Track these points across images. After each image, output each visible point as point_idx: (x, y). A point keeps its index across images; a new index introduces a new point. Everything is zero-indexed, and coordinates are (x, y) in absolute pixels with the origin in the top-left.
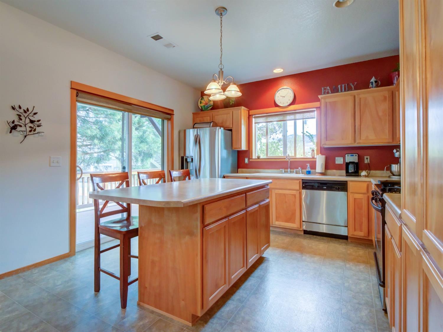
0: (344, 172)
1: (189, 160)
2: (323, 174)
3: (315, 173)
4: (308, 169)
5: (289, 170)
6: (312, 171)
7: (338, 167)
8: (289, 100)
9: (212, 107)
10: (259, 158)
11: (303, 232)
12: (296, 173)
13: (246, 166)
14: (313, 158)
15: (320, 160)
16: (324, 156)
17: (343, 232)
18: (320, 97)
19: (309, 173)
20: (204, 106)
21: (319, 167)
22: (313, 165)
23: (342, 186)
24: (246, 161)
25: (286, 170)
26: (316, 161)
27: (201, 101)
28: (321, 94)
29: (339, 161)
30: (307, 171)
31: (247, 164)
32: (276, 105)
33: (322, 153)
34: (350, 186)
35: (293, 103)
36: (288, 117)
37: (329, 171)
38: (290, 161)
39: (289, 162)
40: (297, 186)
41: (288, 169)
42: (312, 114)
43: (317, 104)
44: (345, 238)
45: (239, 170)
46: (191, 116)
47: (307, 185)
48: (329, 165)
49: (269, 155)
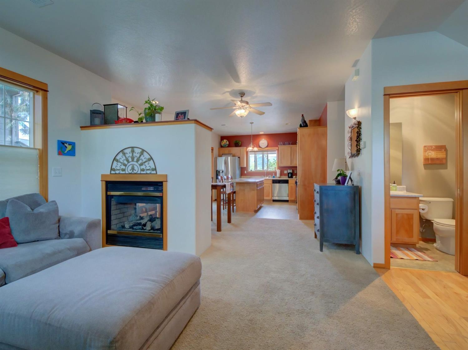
0: (287, 176)
1: (221, 172)
2: (279, 177)
3: (276, 177)
4: (274, 176)
5: (266, 176)
6: (275, 176)
7: (285, 175)
8: (266, 145)
9: (228, 145)
10: (251, 171)
11: (272, 201)
12: (269, 177)
13: (245, 175)
14: (275, 171)
15: (278, 172)
16: (280, 170)
17: (287, 198)
18: (279, 146)
19: (274, 177)
20: (224, 145)
21: (278, 175)
22: (276, 174)
23: (286, 182)
24: (246, 172)
25: (264, 176)
26: (276, 172)
27: (223, 142)
28: (279, 145)
29: (286, 172)
31: (245, 174)
32: (260, 147)
33: (279, 169)
34: (290, 182)
35: (267, 147)
36: (265, 153)
37: (282, 177)
38: (266, 172)
40: (270, 182)
42: (275, 152)
43: (277, 148)
44: (287, 201)
45: (242, 176)
46: (218, 149)
47: (274, 182)
48: (282, 174)
49: (256, 170)
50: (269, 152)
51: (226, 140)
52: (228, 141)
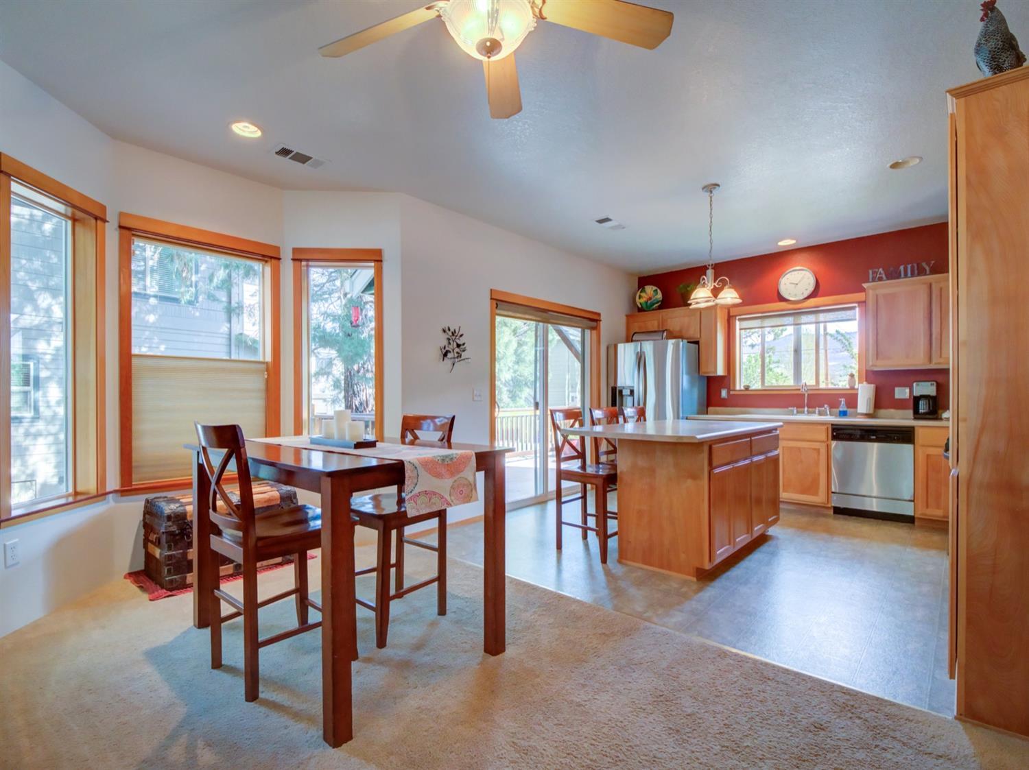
0: (910, 412)
1: (626, 392)
2: (868, 415)
3: (856, 415)
4: (843, 407)
5: (806, 409)
6: (850, 411)
7: (900, 405)
8: (807, 290)
9: (660, 303)
10: (747, 388)
11: (832, 511)
12: (820, 414)
13: (723, 403)
14: (852, 388)
15: (865, 394)
16: (872, 386)
17: (908, 510)
18: (865, 285)
19: (844, 414)
20: (646, 302)
21: (864, 405)
22: (852, 400)
23: (904, 435)
24: (724, 393)
25: (800, 410)
26: (856, 395)
27: (642, 294)
28: (867, 281)
29: (902, 393)
30: (840, 412)
31: (724, 399)
32: (782, 299)
33: (868, 381)
34: (920, 435)
35: (813, 295)
36: (804, 319)
37: (882, 412)
38: (808, 395)
39: (806, 395)
40: (822, 434)
41: (804, 407)
42: (849, 313)
43: (860, 296)
44: (908, 520)
45: (710, 409)
46: (624, 319)
47: (840, 433)
48: (881, 400)
49: (766, 385)
50: (822, 317)
51: (655, 288)
52: (659, 291)
